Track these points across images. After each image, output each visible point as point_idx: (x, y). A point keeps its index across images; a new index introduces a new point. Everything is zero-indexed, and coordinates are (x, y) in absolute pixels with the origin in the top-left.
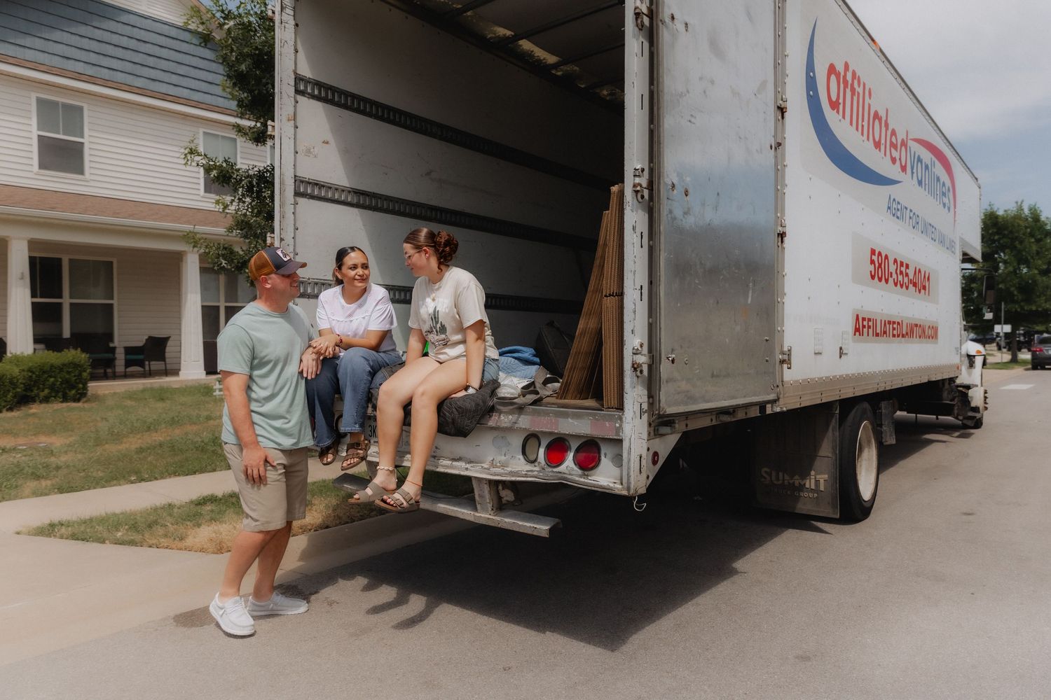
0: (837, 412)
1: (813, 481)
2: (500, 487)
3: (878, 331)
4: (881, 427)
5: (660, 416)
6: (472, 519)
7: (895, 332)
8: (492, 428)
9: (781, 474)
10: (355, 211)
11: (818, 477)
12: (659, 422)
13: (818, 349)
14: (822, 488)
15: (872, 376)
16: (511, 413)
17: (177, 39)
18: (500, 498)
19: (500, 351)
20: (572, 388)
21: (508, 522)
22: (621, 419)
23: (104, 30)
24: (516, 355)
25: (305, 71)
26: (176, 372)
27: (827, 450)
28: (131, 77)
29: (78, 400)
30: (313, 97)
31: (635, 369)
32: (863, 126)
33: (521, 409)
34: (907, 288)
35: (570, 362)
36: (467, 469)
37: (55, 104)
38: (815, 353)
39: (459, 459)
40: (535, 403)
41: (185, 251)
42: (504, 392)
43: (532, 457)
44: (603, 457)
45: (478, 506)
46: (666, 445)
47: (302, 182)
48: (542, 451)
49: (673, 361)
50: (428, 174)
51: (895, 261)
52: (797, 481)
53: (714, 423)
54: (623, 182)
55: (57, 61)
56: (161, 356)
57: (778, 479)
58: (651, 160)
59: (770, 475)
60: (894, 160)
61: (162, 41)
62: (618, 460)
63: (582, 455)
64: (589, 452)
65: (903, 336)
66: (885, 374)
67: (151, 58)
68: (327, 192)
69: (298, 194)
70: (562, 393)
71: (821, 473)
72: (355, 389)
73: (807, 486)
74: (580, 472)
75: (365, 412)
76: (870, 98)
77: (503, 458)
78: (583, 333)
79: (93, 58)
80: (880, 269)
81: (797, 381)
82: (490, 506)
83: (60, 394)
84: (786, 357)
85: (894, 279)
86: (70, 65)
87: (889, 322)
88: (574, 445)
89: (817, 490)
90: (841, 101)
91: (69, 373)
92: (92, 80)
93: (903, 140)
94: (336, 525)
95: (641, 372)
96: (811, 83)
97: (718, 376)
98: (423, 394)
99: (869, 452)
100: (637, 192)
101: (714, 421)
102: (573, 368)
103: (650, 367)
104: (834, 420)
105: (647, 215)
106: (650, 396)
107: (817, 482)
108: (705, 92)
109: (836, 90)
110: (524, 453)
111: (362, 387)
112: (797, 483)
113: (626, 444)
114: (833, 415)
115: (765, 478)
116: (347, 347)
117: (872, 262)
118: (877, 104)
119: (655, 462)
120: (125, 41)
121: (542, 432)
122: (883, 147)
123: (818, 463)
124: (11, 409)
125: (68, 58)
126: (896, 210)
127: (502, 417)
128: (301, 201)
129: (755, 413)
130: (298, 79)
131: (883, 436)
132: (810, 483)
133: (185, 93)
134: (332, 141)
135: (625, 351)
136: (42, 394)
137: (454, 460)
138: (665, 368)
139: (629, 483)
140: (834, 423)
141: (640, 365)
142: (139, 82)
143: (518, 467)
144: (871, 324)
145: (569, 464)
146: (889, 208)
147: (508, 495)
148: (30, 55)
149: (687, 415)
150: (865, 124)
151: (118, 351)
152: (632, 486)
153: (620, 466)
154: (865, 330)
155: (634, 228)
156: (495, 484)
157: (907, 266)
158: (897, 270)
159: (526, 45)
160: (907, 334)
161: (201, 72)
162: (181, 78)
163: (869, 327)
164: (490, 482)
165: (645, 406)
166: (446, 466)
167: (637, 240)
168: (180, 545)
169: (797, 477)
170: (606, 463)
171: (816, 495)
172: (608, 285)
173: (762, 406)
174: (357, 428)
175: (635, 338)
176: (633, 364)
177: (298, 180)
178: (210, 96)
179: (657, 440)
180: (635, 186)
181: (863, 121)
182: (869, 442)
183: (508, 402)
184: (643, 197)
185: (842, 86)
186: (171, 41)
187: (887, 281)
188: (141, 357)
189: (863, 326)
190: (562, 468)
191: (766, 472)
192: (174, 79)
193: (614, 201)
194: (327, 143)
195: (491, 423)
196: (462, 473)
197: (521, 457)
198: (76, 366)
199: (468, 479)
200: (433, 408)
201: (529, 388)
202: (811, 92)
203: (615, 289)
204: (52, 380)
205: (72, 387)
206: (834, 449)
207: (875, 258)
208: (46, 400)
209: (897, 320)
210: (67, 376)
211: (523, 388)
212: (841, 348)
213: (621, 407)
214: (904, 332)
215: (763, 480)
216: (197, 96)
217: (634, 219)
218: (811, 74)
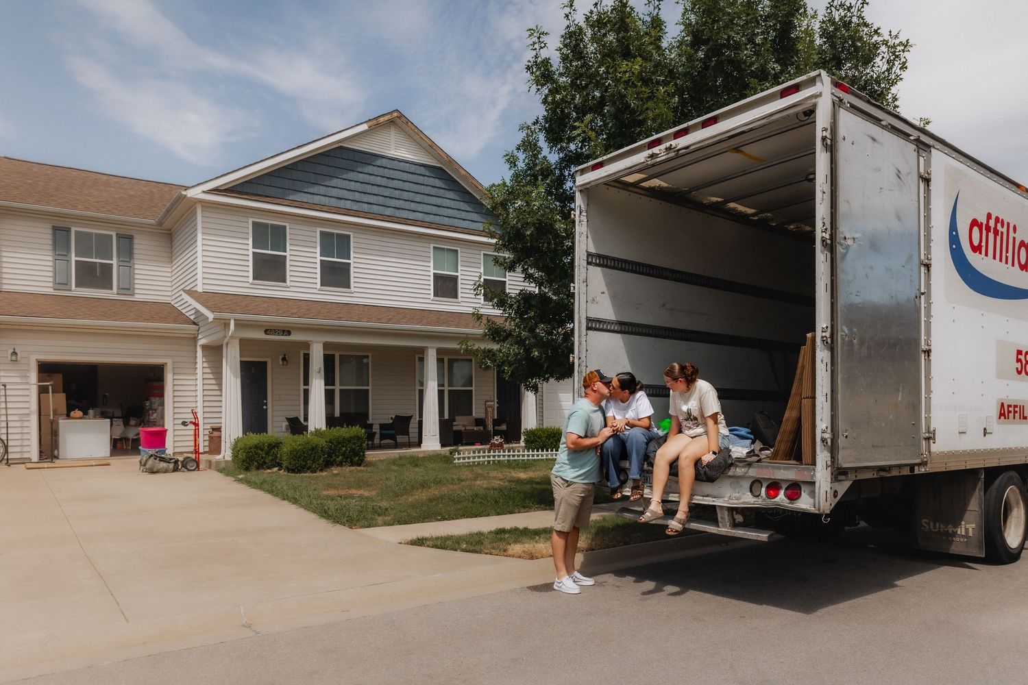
0: (983, 477)
1: (963, 529)
2: (734, 513)
5: (838, 468)
6: (716, 532)
8: (730, 477)
9: (937, 524)
10: (619, 335)
11: (967, 526)
12: (838, 473)
13: (962, 429)
14: (971, 534)
16: (743, 467)
17: (415, 174)
18: (734, 520)
19: (730, 428)
20: (780, 453)
21: (740, 533)
22: (814, 470)
23: (365, 173)
24: (734, 432)
25: (592, 250)
26: (419, 444)
27: (975, 505)
28: (383, 208)
29: (359, 465)
30: (596, 265)
31: (823, 441)
33: (750, 465)
35: (779, 437)
36: (714, 501)
37: (332, 234)
38: (960, 433)
39: (707, 496)
40: (757, 462)
41: (426, 347)
42: (734, 455)
43: (757, 494)
44: (803, 492)
45: (720, 525)
46: (843, 487)
48: (763, 490)
49: (846, 437)
50: (663, 305)
52: (950, 529)
53: (875, 476)
54: (815, 331)
55: (333, 202)
56: (406, 432)
57: (935, 527)
58: (832, 319)
59: (929, 524)
61: (405, 176)
62: (812, 494)
63: (789, 492)
64: (794, 490)
67: (397, 192)
68: (603, 325)
69: (588, 328)
70: (774, 456)
71: (970, 523)
72: (637, 453)
73: (959, 533)
74: (788, 501)
75: (643, 467)
76: (1015, 232)
77: (737, 494)
78: (788, 420)
79: (357, 196)
81: (943, 452)
82: (728, 524)
83: (349, 460)
84: (931, 435)
86: (342, 204)
88: (784, 486)
89: (967, 536)
90: (984, 244)
91: (354, 444)
92: (357, 214)
94: (599, 549)
95: (827, 443)
96: (954, 239)
97: (877, 446)
98: (686, 458)
99: (1018, 511)
100: (823, 341)
102: (781, 442)
103: (832, 440)
104: (980, 483)
105: (830, 353)
106: (832, 457)
107: (967, 530)
108: (866, 275)
109: (979, 237)
110: (751, 491)
111: (642, 452)
112: (950, 531)
113: (817, 485)
114: (978, 480)
115: (925, 527)
116: (632, 426)
117: (1019, 360)
118: (1023, 235)
119: (835, 496)
120: (378, 180)
121: (764, 479)
123: (967, 516)
124: (321, 470)
125: (341, 199)
127: (737, 470)
128: (590, 332)
129: (906, 472)
130: (589, 255)
132: (961, 531)
133: (421, 216)
134: (606, 292)
135: (817, 431)
136: (338, 460)
137: (703, 496)
138: (841, 441)
139: (819, 505)
140: (980, 485)
141: (826, 439)
142: (388, 212)
143: (746, 499)
144: (1017, 409)
145: (781, 497)
147: (739, 518)
148: (316, 199)
149: (856, 469)
150: (1010, 255)
151: (374, 427)
152: (821, 507)
153: (814, 497)
154: (1011, 415)
155: (822, 361)
156: (732, 510)
159: (732, 205)
161: (432, 198)
162: (418, 205)
163: (1015, 412)
164: (729, 508)
165: (829, 463)
166: (699, 500)
167: (823, 367)
168: (505, 554)
169: (950, 526)
170: (805, 496)
171: (966, 540)
172: (806, 392)
173: (912, 467)
174: (638, 477)
175: (823, 423)
176: (822, 439)
177: (589, 320)
178: (438, 217)
179: (837, 483)
180: (822, 337)
181: (1007, 252)
182: (1018, 503)
183: (739, 460)
184: (827, 343)
185: (984, 232)
186: (411, 175)
188: (393, 432)
189: (1009, 412)
190: (777, 499)
191: (925, 522)
192: (413, 206)
193: (809, 342)
194: (604, 293)
195: (730, 473)
196: (710, 504)
197: (749, 494)
198: (358, 438)
199: (714, 507)
200: (692, 465)
201: (752, 453)
202: (954, 246)
203: (809, 394)
204: (344, 449)
205: (356, 454)
206: (980, 504)
207: (1022, 357)
208: (341, 464)
210: (354, 446)
211: (747, 453)
212: (985, 429)
213: (814, 463)
215: (923, 528)
216: (429, 218)
217: (822, 355)
218: (954, 233)
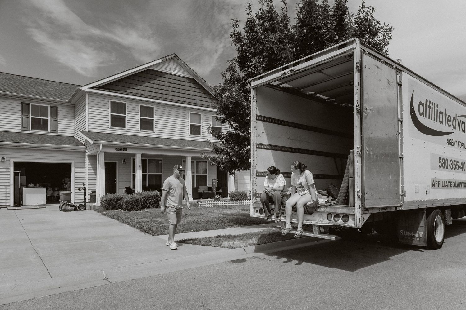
0: (426, 212)
1: (418, 234)
2: (320, 228)
3: (443, 185)
4: (446, 218)
5: (365, 208)
6: (312, 236)
7: (452, 185)
8: (318, 212)
9: (407, 232)
10: (270, 151)
11: (420, 233)
12: (365, 210)
13: (417, 191)
14: (421, 237)
15: (441, 200)
16: (324, 208)
17: (182, 81)
18: (320, 231)
20: (340, 201)
21: (323, 236)
22: (354, 209)
23: (160, 81)
24: (320, 193)
25: (259, 114)
27: (423, 224)
28: (168, 96)
29: (157, 208)
30: (260, 120)
32: (434, 118)
33: (327, 207)
34: (458, 169)
35: (339, 195)
36: (311, 223)
37: (146, 107)
38: (416, 193)
39: (309, 220)
40: (330, 205)
41: (187, 156)
42: (320, 203)
43: (330, 219)
44: (349, 219)
45: (314, 233)
46: (367, 216)
47: (258, 144)
48: (333, 218)
49: (368, 194)
50: (289, 138)
51: (451, 160)
54: (354, 149)
55: (146, 93)
57: (406, 234)
58: (361, 144)
59: (403, 232)
60: (449, 126)
61: (178, 82)
62: (354, 219)
63: (344, 219)
64: (346, 217)
65: (456, 187)
66: (447, 200)
67: (174, 89)
68: (263, 146)
69: (257, 148)
70: (337, 203)
71: (421, 232)
72: (278, 202)
73: (416, 236)
74: (343, 222)
75: (280, 208)
76: (437, 108)
77: (321, 220)
78: (343, 187)
79: (157, 91)
80: (444, 164)
81: (409, 201)
82: (318, 233)
84: (404, 194)
85: (451, 167)
86: (150, 94)
87: (449, 182)
88: (342, 216)
89: (419, 237)
91: (155, 198)
92: (156, 98)
93: (454, 118)
94: (262, 244)
95: (360, 197)
96: (412, 110)
97: (381, 199)
98: (300, 204)
100: (358, 153)
101: (380, 211)
102: (340, 197)
103: (362, 196)
104: (424, 215)
105: (360, 158)
106: (362, 203)
107: (419, 235)
108: (376, 125)
109: (422, 110)
110: (327, 218)
112: (412, 235)
113: (356, 215)
114: (424, 213)
117: (440, 162)
118: (441, 109)
119: (363, 220)
120: (166, 84)
121: (333, 213)
122: (444, 123)
123: (419, 229)
124: (140, 210)
125: (150, 92)
126: (451, 143)
127: (321, 209)
128: (258, 149)
129: (393, 210)
130: (257, 116)
131: (447, 221)
132: (417, 235)
133: (184, 99)
134: (265, 132)
135: (355, 192)
136: (148, 205)
137: (307, 221)
138: (366, 196)
139: (357, 224)
140: (425, 215)
141: (359, 196)
142: (170, 97)
143: (326, 222)
144: (440, 183)
145: (340, 221)
146: (448, 142)
147: (322, 230)
148: (139, 92)
149: (372, 209)
152: (358, 226)
153: (354, 221)
154: (437, 185)
155: (357, 162)
156: (319, 226)
157: (458, 162)
158: (452, 164)
160: (458, 186)
161: (190, 92)
162: (183, 94)
163: (439, 184)
165: (361, 206)
167: (358, 164)
168: (221, 246)
169: (412, 233)
170: (350, 220)
171: (419, 239)
172: (351, 175)
173: (396, 208)
174: (278, 212)
175: (358, 189)
176: (357, 195)
177: (257, 144)
178: (192, 100)
179: (364, 215)
180: (357, 152)
181: (434, 116)
182: (441, 223)
183: (322, 205)
184: (359, 154)
185: (425, 107)
186: (180, 82)
187: (447, 168)
189: (436, 184)
190: (338, 222)
191: (402, 231)
192: (181, 95)
193: (351, 154)
194: (263, 132)
195: (318, 210)
197: (327, 219)
199: (311, 225)
200: (303, 207)
201: (327, 202)
202: (412, 113)
204: (150, 200)
205: (156, 203)
206: (425, 224)
207: (441, 161)
208: (149, 207)
209: (453, 181)
210: (155, 200)
211: (325, 202)
212: (426, 191)
213: (354, 206)
214: (457, 185)
215: (401, 234)
217: (357, 159)
218: (412, 107)
